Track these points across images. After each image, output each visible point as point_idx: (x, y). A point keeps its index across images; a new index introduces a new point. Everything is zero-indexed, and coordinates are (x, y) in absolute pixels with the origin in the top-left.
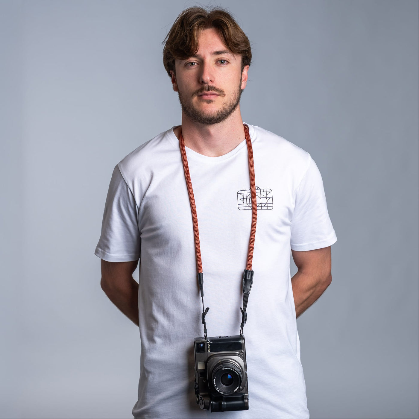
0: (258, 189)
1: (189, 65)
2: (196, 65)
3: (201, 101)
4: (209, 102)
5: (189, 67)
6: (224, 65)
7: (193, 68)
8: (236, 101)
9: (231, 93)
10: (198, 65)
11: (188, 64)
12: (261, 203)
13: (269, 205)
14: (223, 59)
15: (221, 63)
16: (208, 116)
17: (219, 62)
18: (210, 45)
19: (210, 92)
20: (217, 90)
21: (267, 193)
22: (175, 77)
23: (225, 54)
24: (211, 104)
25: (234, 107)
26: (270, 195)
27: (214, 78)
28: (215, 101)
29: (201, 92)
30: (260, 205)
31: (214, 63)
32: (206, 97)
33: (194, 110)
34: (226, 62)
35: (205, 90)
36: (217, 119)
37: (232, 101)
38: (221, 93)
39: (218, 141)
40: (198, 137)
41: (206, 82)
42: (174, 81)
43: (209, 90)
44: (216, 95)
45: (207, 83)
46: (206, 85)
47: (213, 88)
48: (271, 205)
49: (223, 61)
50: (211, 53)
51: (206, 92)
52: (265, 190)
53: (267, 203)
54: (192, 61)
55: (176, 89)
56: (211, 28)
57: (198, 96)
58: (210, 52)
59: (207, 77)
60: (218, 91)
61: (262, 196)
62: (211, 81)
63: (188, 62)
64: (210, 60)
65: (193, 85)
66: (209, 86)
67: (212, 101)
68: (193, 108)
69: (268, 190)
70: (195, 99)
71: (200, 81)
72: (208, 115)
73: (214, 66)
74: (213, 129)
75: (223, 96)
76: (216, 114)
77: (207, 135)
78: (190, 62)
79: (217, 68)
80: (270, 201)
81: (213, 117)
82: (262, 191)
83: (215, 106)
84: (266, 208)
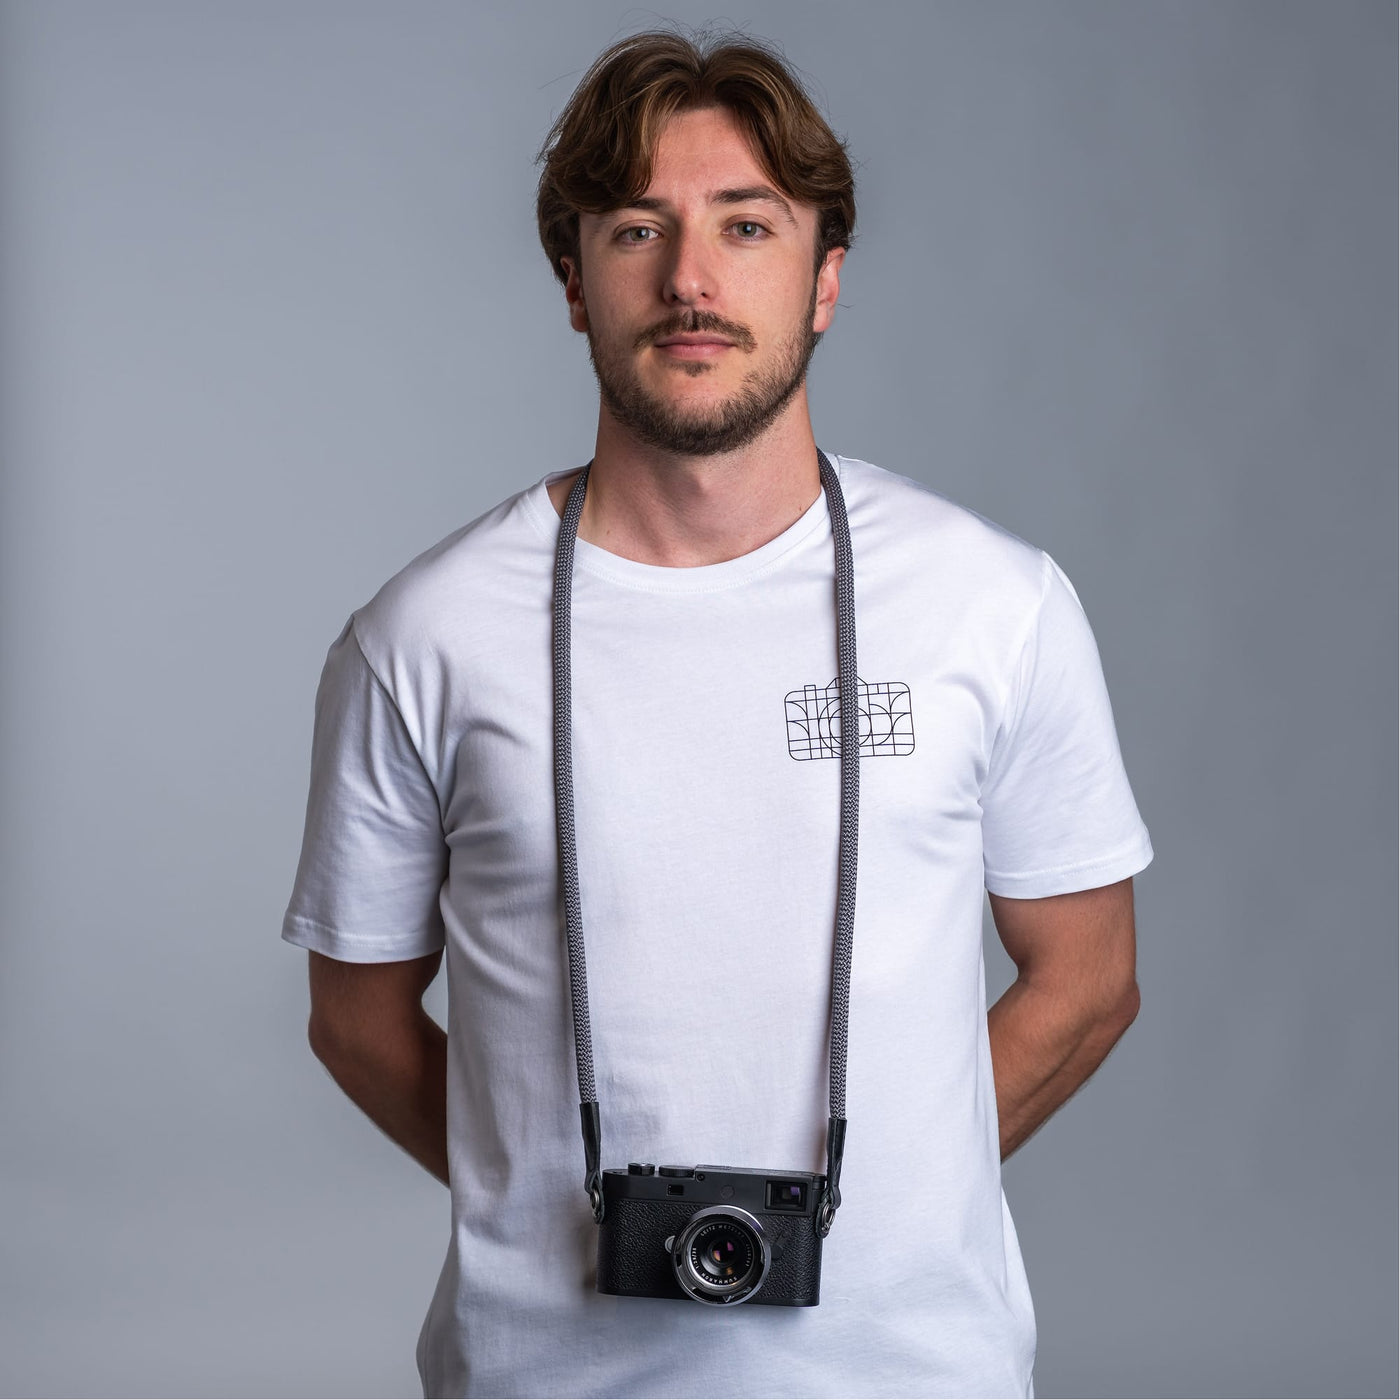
1: (629, 237)
2: (653, 239)
3: (665, 366)
4: (696, 368)
5: (627, 244)
6: (754, 242)
7: (639, 248)
8: (792, 370)
9: (778, 340)
10: (660, 240)
11: (625, 232)
12: (871, 734)
13: (898, 739)
14: (749, 219)
15: (741, 232)
16: (689, 421)
17: (735, 231)
18: (703, 165)
19: (701, 333)
20: (728, 327)
21: (892, 696)
22: (578, 281)
23: (759, 201)
24: (703, 377)
25: (784, 393)
26: (901, 705)
27: (718, 287)
28: (716, 366)
29: (669, 333)
30: (869, 742)
31: (719, 231)
32: (687, 354)
33: (640, 397)
34: (759, 231)
35: (680, 327)
36: (724, 432)
37: (777, 372)
38: (740, 337)
41: (685, 298)
42: (574, 295)
43: (695, 327)
44: (723, 344)
45: (691, 303)
46: (685, 310)
47: (713, 321)
48: (909, 739)
49: (749, 228)
50: (707, 197)
51: (686, 334)
52: (883, 689)
53: (892, 733)
54: (641, 224)
55: (582, 322)
56: (712, 106)
57: (658, 346)
58: (704, 191)
59: (688, 283)
60: (730, 331)
61: (874, 710)
62: (704, 295)
63: (623, 228)
64: (702, 221)
65: (638, 308)
66: (695, 315)
67: (708, 367)
68: (638, 390)
69: (893, 688)
70: (646, 355)
71: (667, 295)
72: (689, 414)
73: (719, 242)
74: (710, 471)
75: (749, 348)
76: (720, 412)
77: (685, 495)
78: (631, 225)
79: (727, 252)
80: (903, 725)
81: (709, 424)
83: (717, 384)
84: (889, 750)
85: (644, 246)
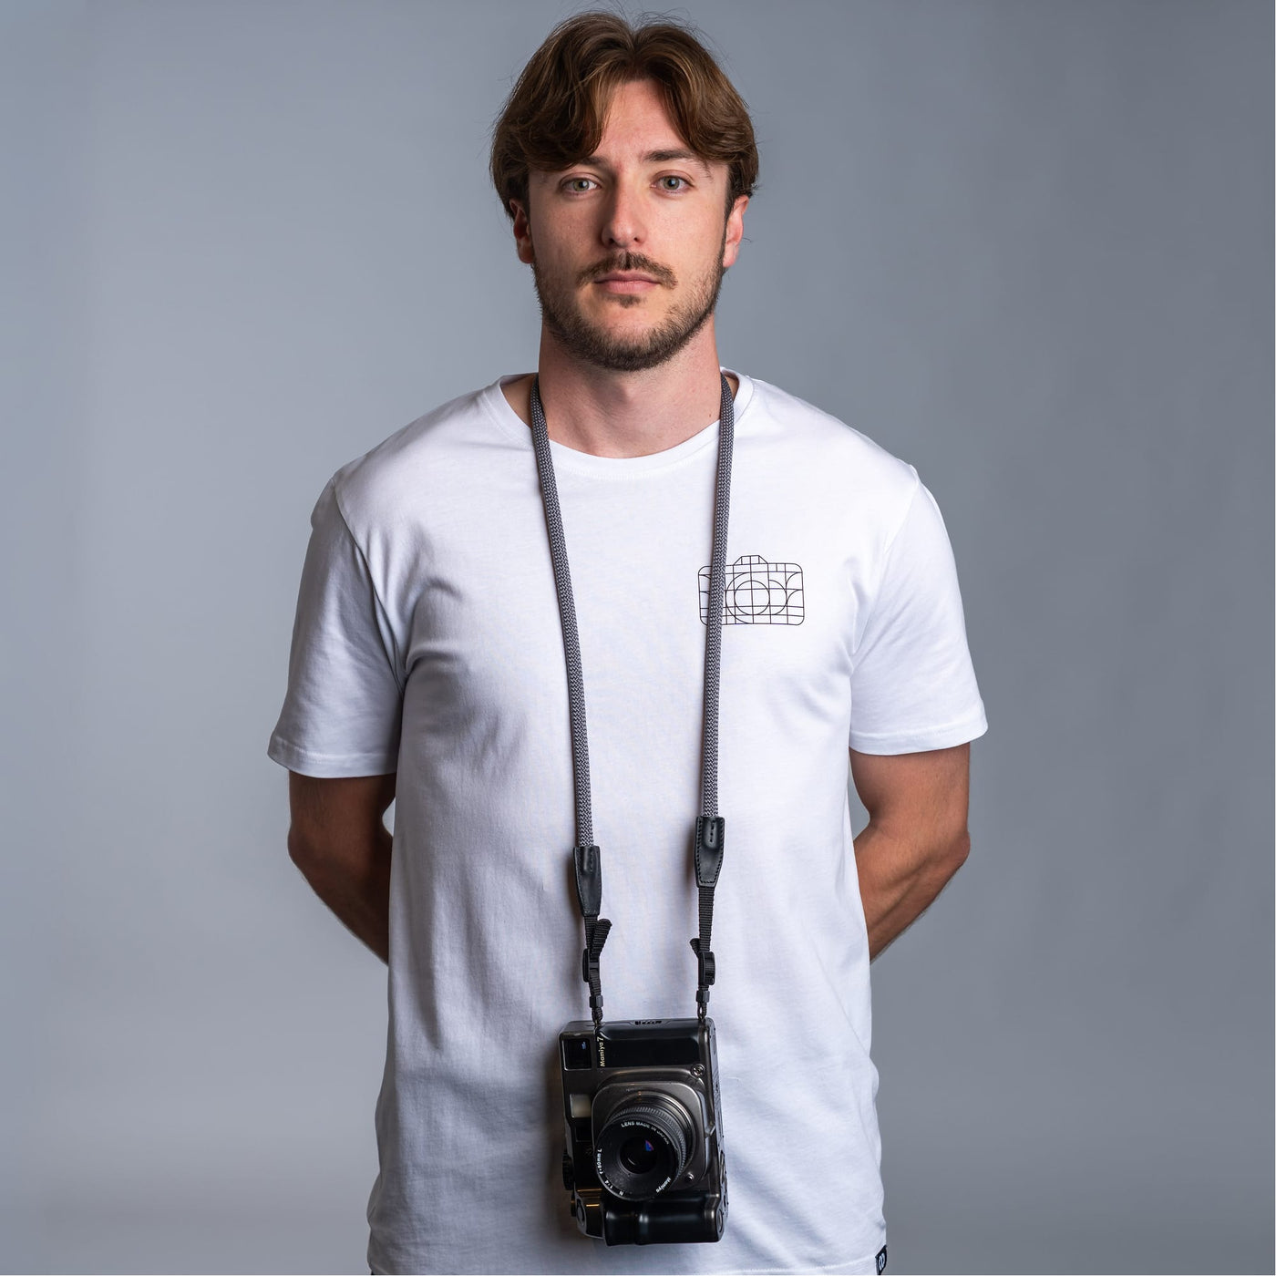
0: (762, 561)
1: (571, 188)
2: (593, 190)
3: (603, 299)
4: (629, 301)
5: (570, 194)
6: (678, 195)
7: (580, 197)
8: (705, 301)
9: (694, 277)
10: (599, 191)
11: (569, 182)
12: (769, 605)
13: (791, 611)
14: (675, 174)
15: (667, 185)
16: (621, 345)
17: (661, 184)
18: (637, 129)
19: (633, 271)
20: (654, 268)
21: (788, 575)
22: (525, 219)
23: (683, 160)
24: (633, 309)
25: (697, 321)
26: (795, 582)
27: (647, 233)
28: (645, 300)
29: (606, 271)
30: (767, 612)
31: (647, 184)
32: (619, 287)
33: (578, 323)
34: (682, 184)
35: (616, 265)
36: (650, 354)
37: (693, 304)
38: (664, 276)
39: (647, 419)
40: (585, 407)
41: (621, 242)
42: (521, 231)
43: (628, 267)
44: (650, 281)
45: (625, 246)
46: (620, 252)
47: (643, 262)
48: (800, 611)
49: (673, 182)
50: (640, 156)
51: (621, 272)
52: (781, 568)
53: (786, 606)
54: (583, 176)
55: (528, 255)
56: (643, 79)
57: (596, 282)
58: (637, 151)
59: (624, 228)
60: (655, 270)
61: (773, 585)
62: (636, 239)
63: (568, 178)
64: (634, 177)
65: (582, 250)
66: (628, 256)
67: (638, 300)
68: (578, 320)
69: (789, 568)
70: (587, 291)
71: (605, 238)
72: (621, 340)
73: (648, 194)
74: (635, 384)
75: (671, 285)
76: (648, 338)
77: (612, 402)
78: (575, 176)
79: (655, 203)
80: (796, 599)
81: (638, 348)
82: (772, 568)
83: (645, 314)
84: (783, 619)
85: (585, 196)
